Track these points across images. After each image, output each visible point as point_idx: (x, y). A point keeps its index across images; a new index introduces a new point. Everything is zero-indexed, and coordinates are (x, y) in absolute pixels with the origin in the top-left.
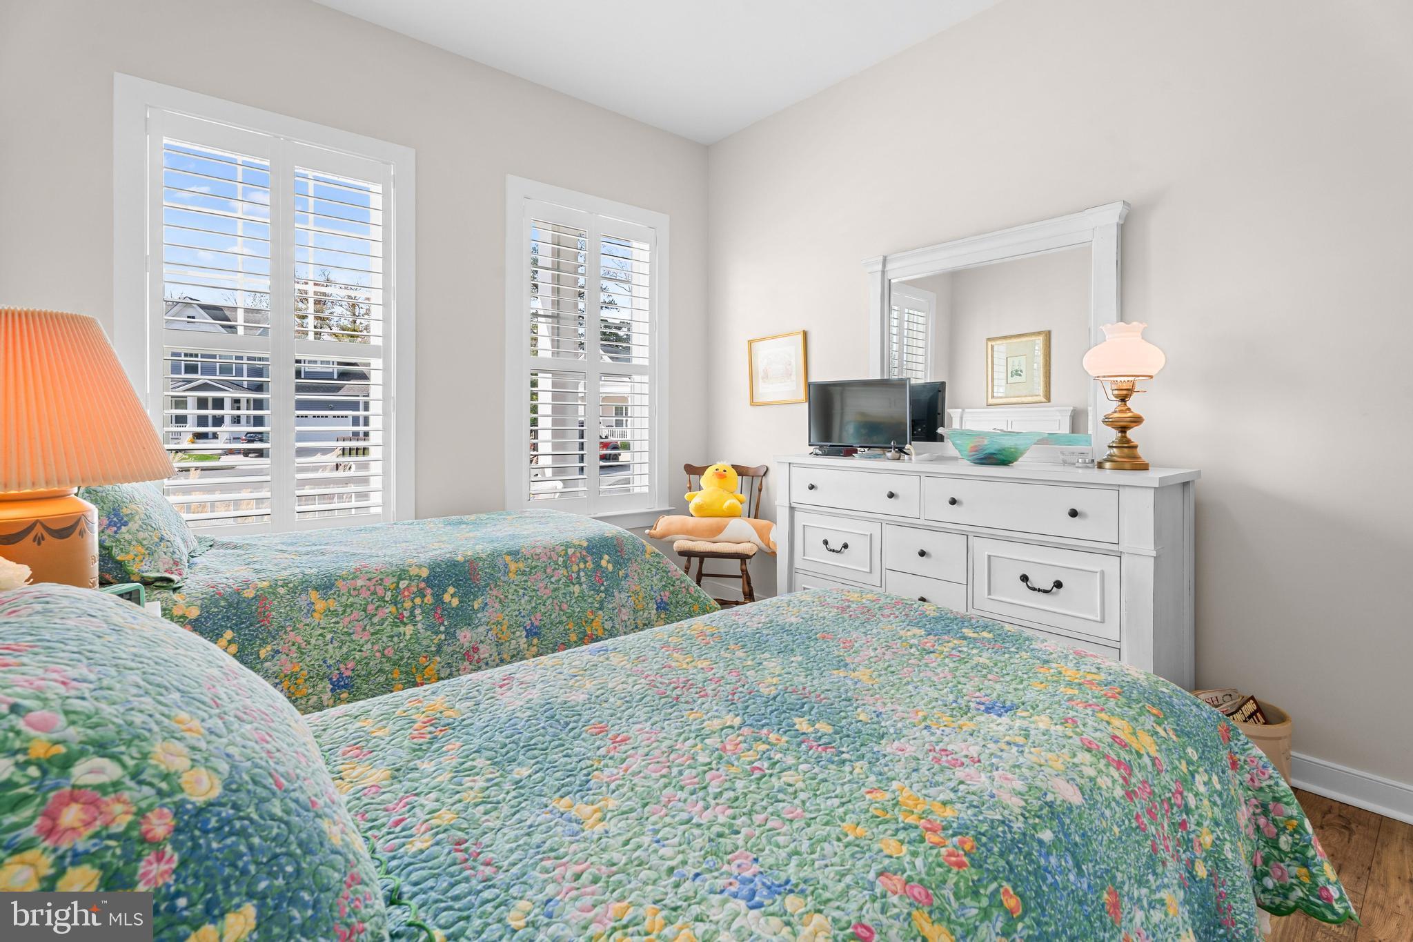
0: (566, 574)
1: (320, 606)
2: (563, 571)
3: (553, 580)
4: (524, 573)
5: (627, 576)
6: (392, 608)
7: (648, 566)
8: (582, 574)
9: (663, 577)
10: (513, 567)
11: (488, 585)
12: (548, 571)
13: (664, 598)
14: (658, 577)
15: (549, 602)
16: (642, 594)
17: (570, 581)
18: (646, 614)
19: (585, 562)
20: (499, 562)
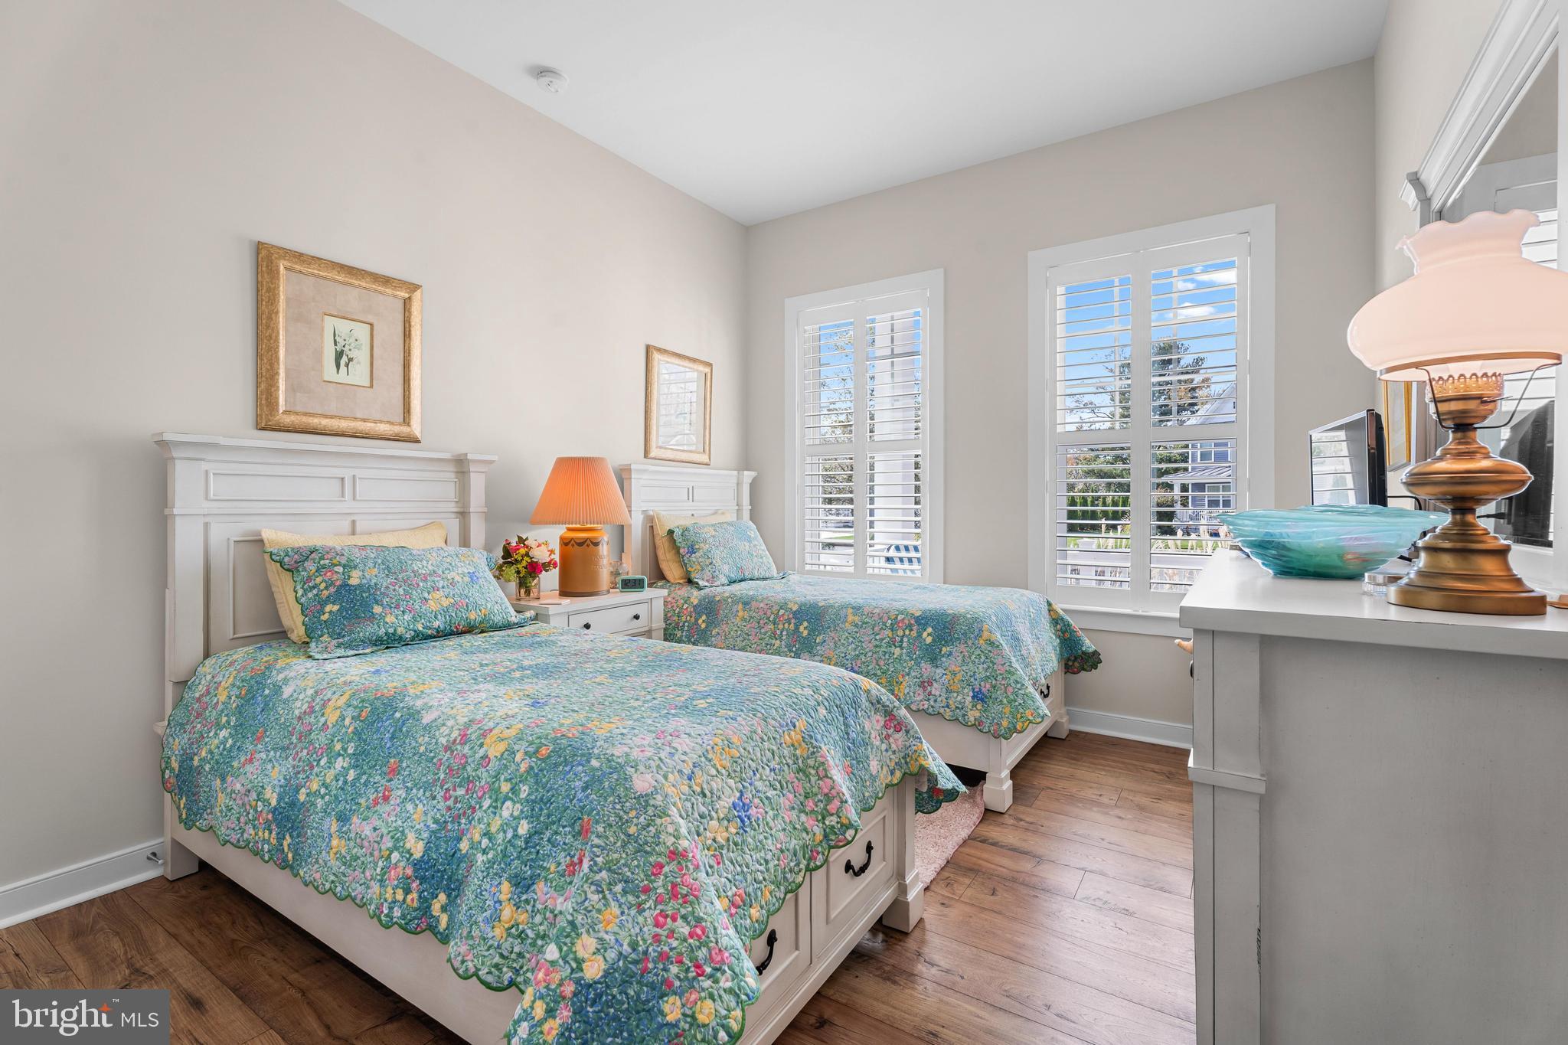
0: (890, 635)
1: (740, 614)
2: (888, 632)
3: (878, 637)
4: (856, 626)
5: (950, 654)
6: (772, 627)
7: (978, 652)
8: (905, 639)
9: (989, 667)
10: (850, 618)
11: (829, 628)
12: (876, 628)
13: (983, 689)
14: (985, 666)
15: (870, 654)
16: (959, 677)
17: (892, 643)
18: (959, 698)
19: (911, 630)
20: (842, 613)
